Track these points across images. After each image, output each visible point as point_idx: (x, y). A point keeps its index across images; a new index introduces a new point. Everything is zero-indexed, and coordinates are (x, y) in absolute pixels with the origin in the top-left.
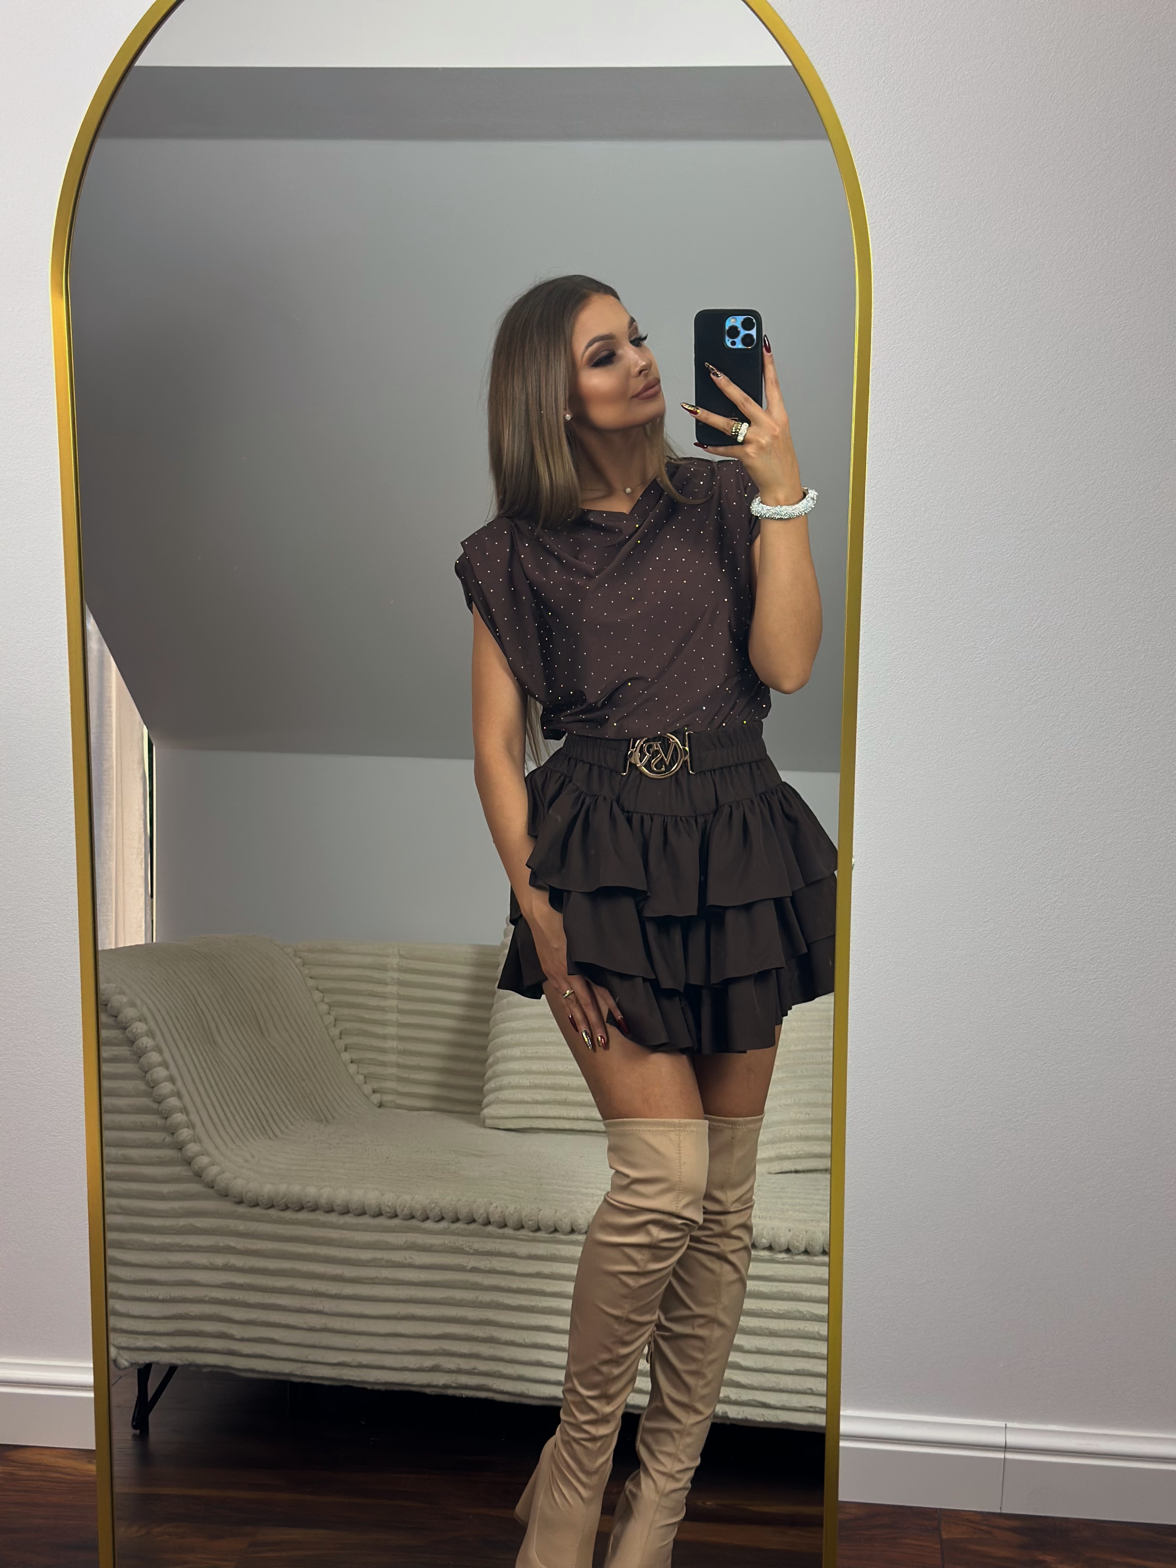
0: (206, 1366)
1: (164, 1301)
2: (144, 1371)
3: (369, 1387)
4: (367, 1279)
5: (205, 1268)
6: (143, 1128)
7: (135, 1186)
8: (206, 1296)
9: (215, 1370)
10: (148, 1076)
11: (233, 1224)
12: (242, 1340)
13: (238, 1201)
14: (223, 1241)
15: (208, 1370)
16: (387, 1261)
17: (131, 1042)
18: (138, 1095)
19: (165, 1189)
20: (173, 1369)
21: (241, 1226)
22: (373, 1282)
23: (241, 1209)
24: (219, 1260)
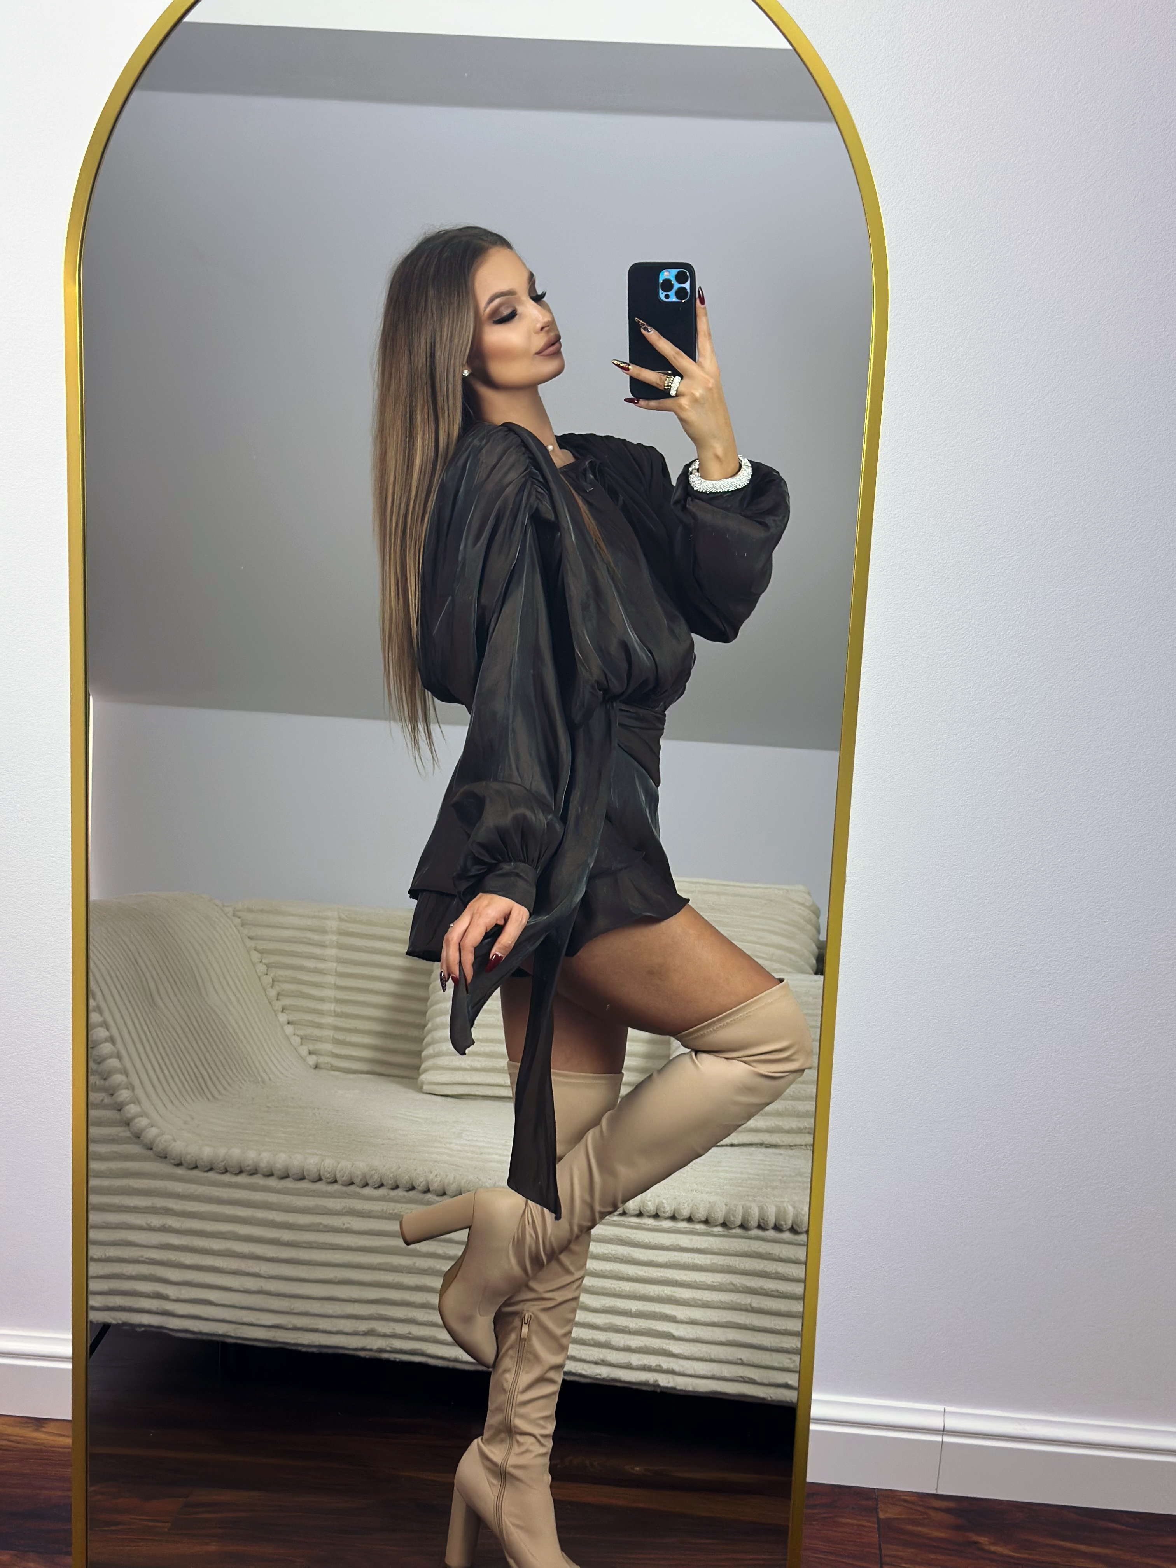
0: (141, 1325)
3: (304, 1349)
4: (304, 1242)
5: (141, 1228)
8: (142, 1256)
9: (148, 1329)
11: (171, 1186)
12: (175, 1300)
13: (176, 1163)
14: (160, 1202)
15: (143, 1329)
16: (325, 1226)
19: (103, 1149)
20: (105, 1327)
21: (179, 1187)
22: (310, 1246)
23: (180, 1171)
24: (156, 1221)
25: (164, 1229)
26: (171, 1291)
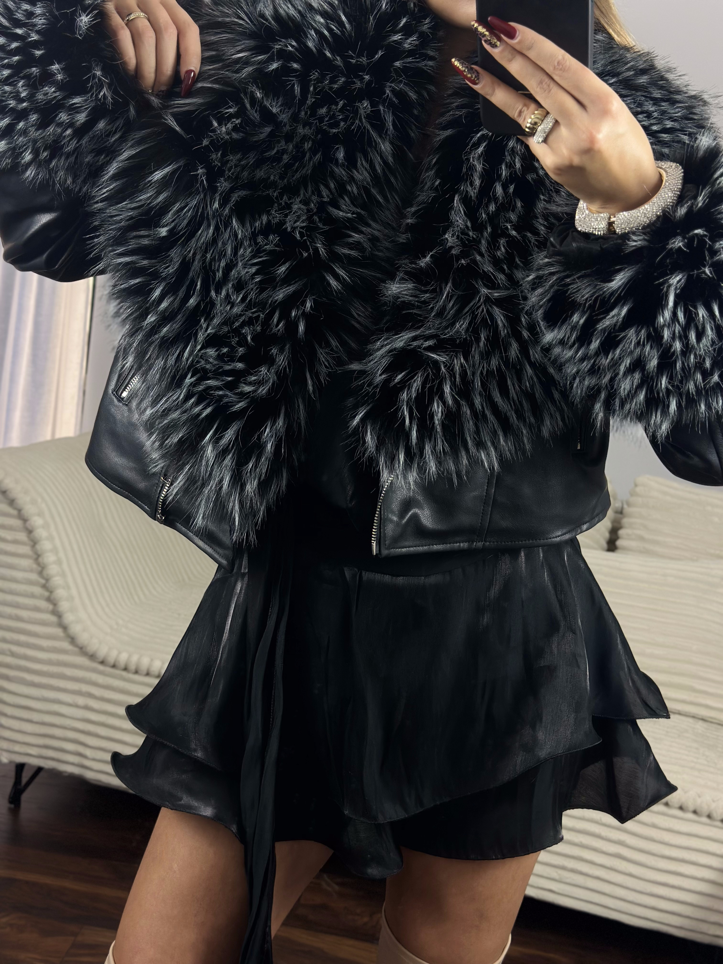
0: (66, 772)
1: (37, 723)
2: (20, 767)
5: (70, 705)
6: (32, 596)
7: (23, 638)
8: (69, 725)
9: (71, 776)
10: (40, 559)
11: (94, 677)
12: (94, 760)
13: (100, 660)
14: (85, 688)
17: (30, 532)
18: (31, 571)
19: (45, 643)
20: (40, 769)
21: (101, 679)
23: (101, 667)
24: (81, 701)
25: (87, 708)
26: (88, 752)
